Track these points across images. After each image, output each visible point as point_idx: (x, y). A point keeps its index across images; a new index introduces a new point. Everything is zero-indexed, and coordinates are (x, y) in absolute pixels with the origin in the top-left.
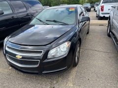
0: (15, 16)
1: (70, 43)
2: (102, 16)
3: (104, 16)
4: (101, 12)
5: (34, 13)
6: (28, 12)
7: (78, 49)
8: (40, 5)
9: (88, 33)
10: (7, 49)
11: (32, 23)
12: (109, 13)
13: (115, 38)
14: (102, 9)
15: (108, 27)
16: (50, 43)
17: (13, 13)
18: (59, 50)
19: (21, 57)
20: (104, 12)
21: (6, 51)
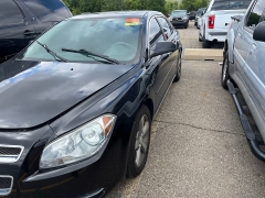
1: (113, 119)
2: (211, 38)
3: (215, 40)
4: (208, 30)
7: (145, 129)
9: (177, 80)
12: (225, 34)
15: (223, 65)
18: (77, 139)
20: (215, 30)
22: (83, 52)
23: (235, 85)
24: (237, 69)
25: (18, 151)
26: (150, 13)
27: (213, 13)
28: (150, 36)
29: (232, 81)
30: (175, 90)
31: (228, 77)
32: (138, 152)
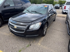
0: (16, 8)
1: (41, 23)
4: (64, 10)
5: (26, 7)
6: (23, 6)
7: (46, 28)
8: (30, 3)
10: (10, 23)
11: (24, 12)
13: (68, 24)
14: (65, 8)
15: (66, 18)
16: (31, 22)
17: (15, 6)
18: (35, 26)
19: (16, 27)
21: (9, 24)
22: (35, 12)
23: (68, 22)
25: (26, 26)
26: (50, 5)
27: (66, 5)
28: (49, 10)
32: (44, 32)
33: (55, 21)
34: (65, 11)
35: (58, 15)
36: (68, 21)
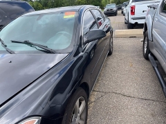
3: (136, 23)
4: (131, 16)
9: (110, 54)
15: (144, 41)
23: (155, 59)
24: (156, 46)
29: (152, 55)
30: (109, 63)
31: (149, 51)
33: (113, 53)
34: (134, 19)
35: (117, 32)
36: (154, 51)
